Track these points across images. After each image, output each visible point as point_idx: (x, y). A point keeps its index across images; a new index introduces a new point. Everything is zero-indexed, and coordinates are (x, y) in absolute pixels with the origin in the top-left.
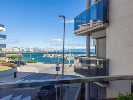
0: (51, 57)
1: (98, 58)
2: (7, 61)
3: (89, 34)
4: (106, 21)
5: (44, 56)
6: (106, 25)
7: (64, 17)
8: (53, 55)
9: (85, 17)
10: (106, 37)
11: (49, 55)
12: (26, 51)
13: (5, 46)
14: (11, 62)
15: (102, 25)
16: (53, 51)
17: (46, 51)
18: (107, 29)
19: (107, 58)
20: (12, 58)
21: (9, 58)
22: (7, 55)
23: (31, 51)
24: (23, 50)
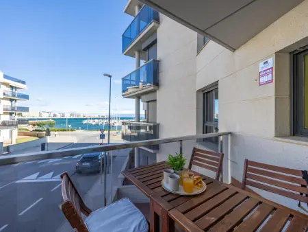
0: (94, 123)
1: (148, 122)
2: (31, 130)
3: (138, 97)
4: (156, 83)
5: (85, 122)
6: (156, 88)
7: (110, 76)
8: (96, 121)
9: (133, 78)
10: (156, 100)
11: (92, 121)
12: (59, 116)
13: (26, 109)
14: (36, 130)
15: (152, 88)
16: (97, 116)
17: (87, 116)
18: (157, 92)
19: (158, 122)
20: (38, 125)
21: (34, 125)
22: (30, 121)
23: (68, 116)
24: (55, 115)
